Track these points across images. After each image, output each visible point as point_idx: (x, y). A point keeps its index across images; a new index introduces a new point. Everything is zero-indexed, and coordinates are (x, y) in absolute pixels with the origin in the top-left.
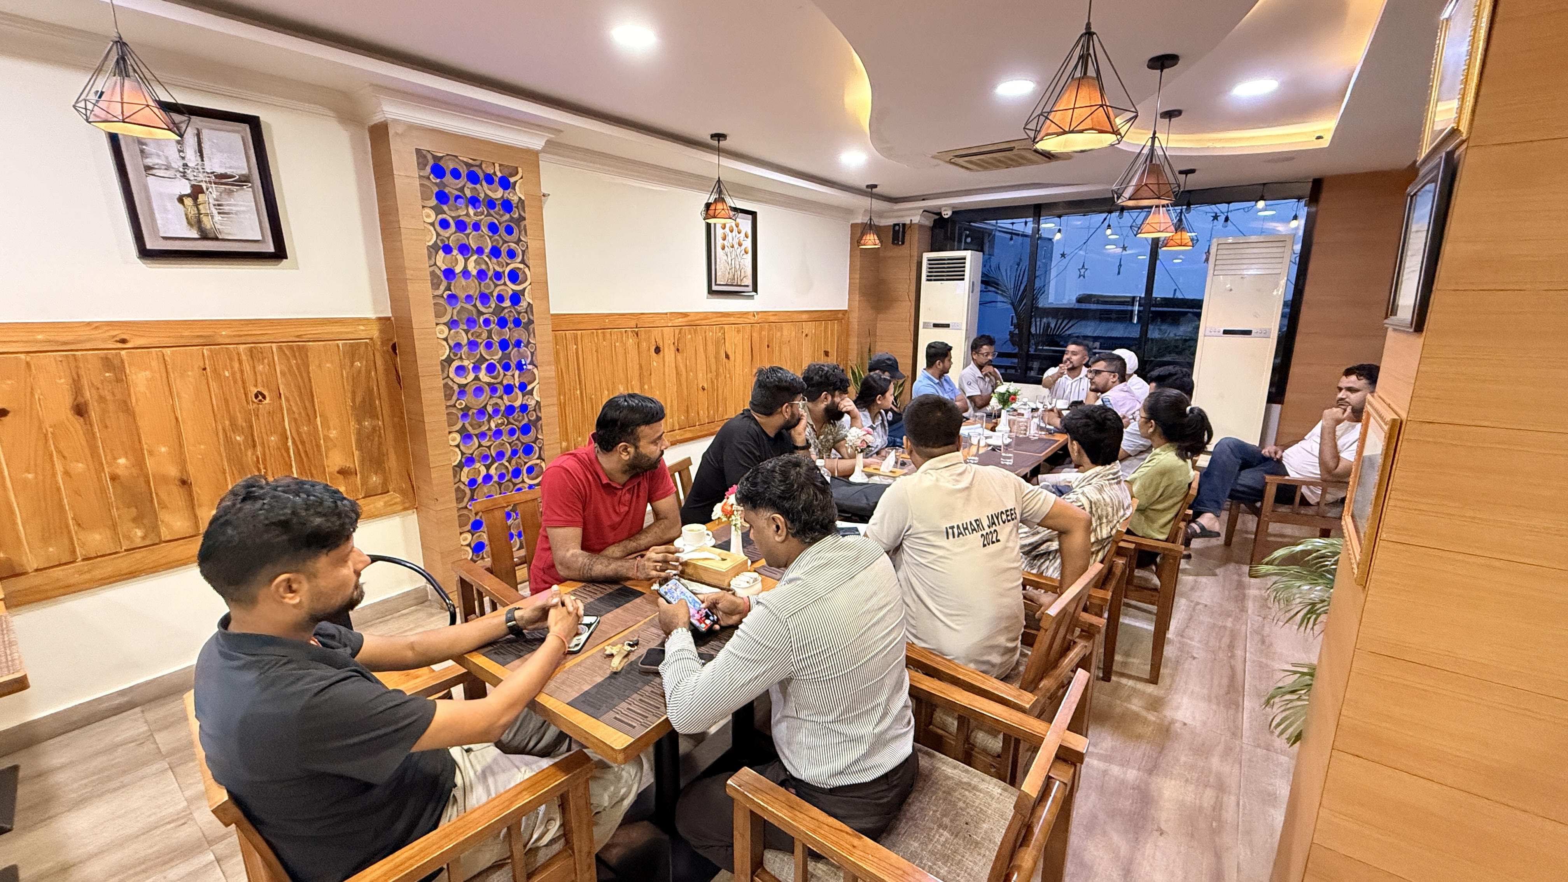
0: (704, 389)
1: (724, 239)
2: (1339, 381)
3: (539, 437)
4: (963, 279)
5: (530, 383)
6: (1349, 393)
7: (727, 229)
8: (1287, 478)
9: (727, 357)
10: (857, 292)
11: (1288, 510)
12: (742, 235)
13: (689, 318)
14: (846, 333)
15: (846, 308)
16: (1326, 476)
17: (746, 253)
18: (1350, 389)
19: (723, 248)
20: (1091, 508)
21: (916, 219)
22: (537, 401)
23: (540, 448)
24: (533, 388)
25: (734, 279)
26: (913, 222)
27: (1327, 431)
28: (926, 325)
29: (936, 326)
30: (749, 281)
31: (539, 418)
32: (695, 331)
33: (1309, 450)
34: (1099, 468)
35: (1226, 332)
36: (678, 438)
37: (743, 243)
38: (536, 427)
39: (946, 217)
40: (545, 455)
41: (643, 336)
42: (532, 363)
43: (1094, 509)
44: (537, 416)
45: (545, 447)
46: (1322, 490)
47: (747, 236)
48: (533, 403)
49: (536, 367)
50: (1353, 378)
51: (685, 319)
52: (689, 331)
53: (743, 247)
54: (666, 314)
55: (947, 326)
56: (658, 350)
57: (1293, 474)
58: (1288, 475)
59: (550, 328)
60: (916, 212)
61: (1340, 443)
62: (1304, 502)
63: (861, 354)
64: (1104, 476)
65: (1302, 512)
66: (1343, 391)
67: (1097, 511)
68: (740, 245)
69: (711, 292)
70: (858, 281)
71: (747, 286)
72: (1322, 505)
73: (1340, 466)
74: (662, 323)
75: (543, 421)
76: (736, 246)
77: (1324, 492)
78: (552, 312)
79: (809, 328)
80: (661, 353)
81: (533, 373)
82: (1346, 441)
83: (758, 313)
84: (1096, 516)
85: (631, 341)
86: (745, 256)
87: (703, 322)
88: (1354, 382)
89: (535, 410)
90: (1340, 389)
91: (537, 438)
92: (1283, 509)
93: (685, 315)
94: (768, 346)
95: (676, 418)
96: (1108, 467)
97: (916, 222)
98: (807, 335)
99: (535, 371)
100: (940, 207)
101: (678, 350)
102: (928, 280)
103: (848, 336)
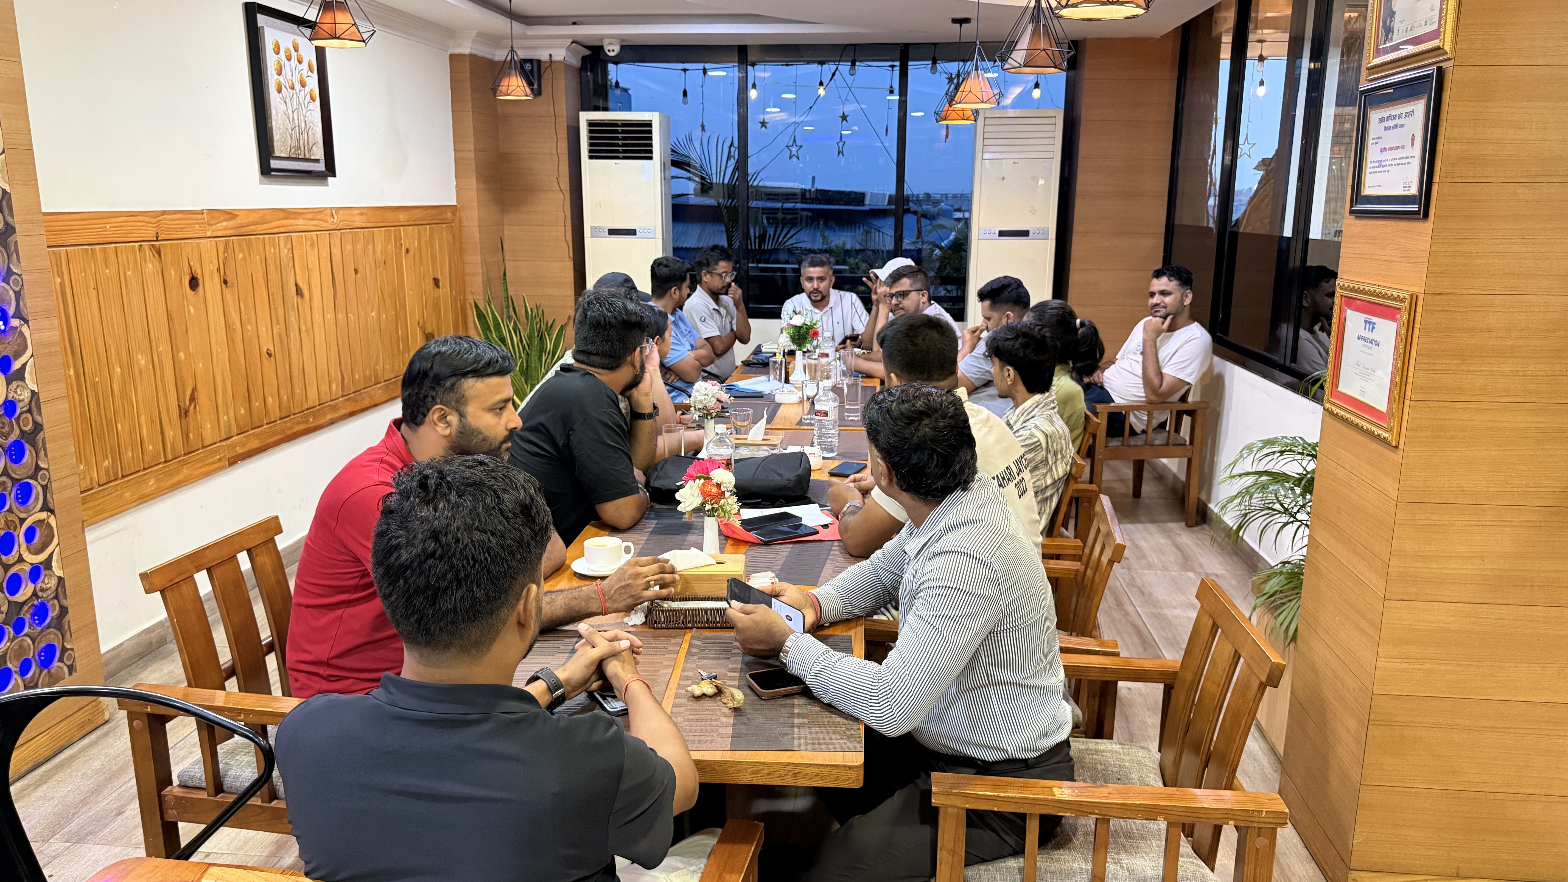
0: (270, 355)
1: (279, 74)
2: (1149, 286)
3: (42, 465)
4: (651, 158)
5: (18, 355)
6: (1162, 297)
7: (282, 55)
8: (1112, 404)
9: (299, 292)
10: (474, 175)
11: (1119, 444)
12: (305, 66)
13: (238, 221)
14: (458, 246)
15: (454, 203)
16: (1153, 398)
17: (313, 99)
18: (1163, 293)
19: (279, 91)
20: (1047, 443)
21: (560, 54)
22: (33, 392)
23: (45, 488)
24: (24, 366)
25: (299, 148)
26: (555, 58)
27: (1148, 344)
28: (595, 232)
29: (613, 232)
30: (319, 153)
31: (38, 427)
32: (250, 244)
33: (1130, 370)
34: (1038, 397)
35: (1002, 234)
36: (239, 450)
37: (307, 80)
38: (34, 445)
39: (612, 54)
40: (57, 499)
41: (169, 257)
42: (18, 315)
43: (1050, 444)
44: (35, 423)
45: (54, 485)
46: (1148, 415)
47: (311, 69)
48: (26, 396)
49: (26, 321)
50: (1164, 279)
51: (232, 223)
52: (240, 246)
53: (307, 89)
54: (201, 212)
55: (632, 232)
56: (194, 283)
57: (1118, 400)
58: (1113, 402)
59: (43, 241)
60: (561, 41)
61: (1162, 355)
62: (1133, 433)
63: (488, 283)
64: (1046, 404)
65: (1132, 443)
66: (1157, 296)
67: (1052, 446)
68: (303, 85)
69: (266, 170)
70: (472, 155)
71: (317, 161)
72: (1150, 431)
73: (1164, 384)
74: (197, 229)
75: (47, 432)
76: (298, 86)
77: (1150, 415)
78: (43, 211)
79: (410, 237)
80: (201, 287)
81: (22, 334)
82: (1168, 352)
83: (338, 209)
84: (1052, 453)
85: (151, 266)
86: (311, 106)
87: (260, 228)
88: (1165, 285)
89: (29, 411)
90: (1152, 294)
91: (38, 468)
92: (1115, 443)
93: (230, 214)
94: (356, 271)
95: (232, 414)
96: (1047, 394)
97: (561, 58)
98: (407, 251)
99: (25, 330)
100: (602, 38)
101: (225, 282)
102: (591, 157)
103: (462, 251)
